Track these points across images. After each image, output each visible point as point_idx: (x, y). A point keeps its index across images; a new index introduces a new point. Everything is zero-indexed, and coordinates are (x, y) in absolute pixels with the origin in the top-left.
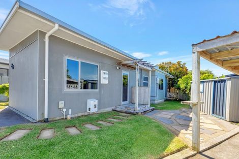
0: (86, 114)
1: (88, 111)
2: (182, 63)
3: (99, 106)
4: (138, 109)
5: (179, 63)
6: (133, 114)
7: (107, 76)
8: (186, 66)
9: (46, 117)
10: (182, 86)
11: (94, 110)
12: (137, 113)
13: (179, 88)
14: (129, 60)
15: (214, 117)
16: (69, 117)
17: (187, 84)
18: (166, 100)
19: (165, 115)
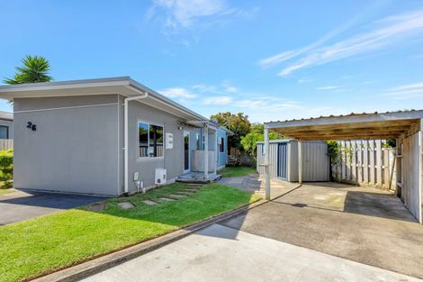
0: (154, 186)
1: (156, 183)
2: (244, 115)
3: (168, 177)
4: (208, 177)
5: (240, 115)
6: (205, 183)
7: (171, 139)
8: (248, 119)
9: (126, 191)
10: (246, 147)
11: (163, 182)
12: (209, 182)
13: (242, 149)
14: (195, 119)
15: (279, 179)
16: (144, 190)
17: (252, 144)
18: (227, 166)
19: (236, 181)
